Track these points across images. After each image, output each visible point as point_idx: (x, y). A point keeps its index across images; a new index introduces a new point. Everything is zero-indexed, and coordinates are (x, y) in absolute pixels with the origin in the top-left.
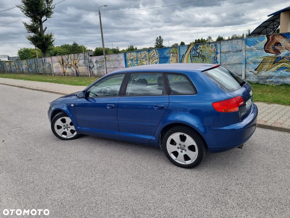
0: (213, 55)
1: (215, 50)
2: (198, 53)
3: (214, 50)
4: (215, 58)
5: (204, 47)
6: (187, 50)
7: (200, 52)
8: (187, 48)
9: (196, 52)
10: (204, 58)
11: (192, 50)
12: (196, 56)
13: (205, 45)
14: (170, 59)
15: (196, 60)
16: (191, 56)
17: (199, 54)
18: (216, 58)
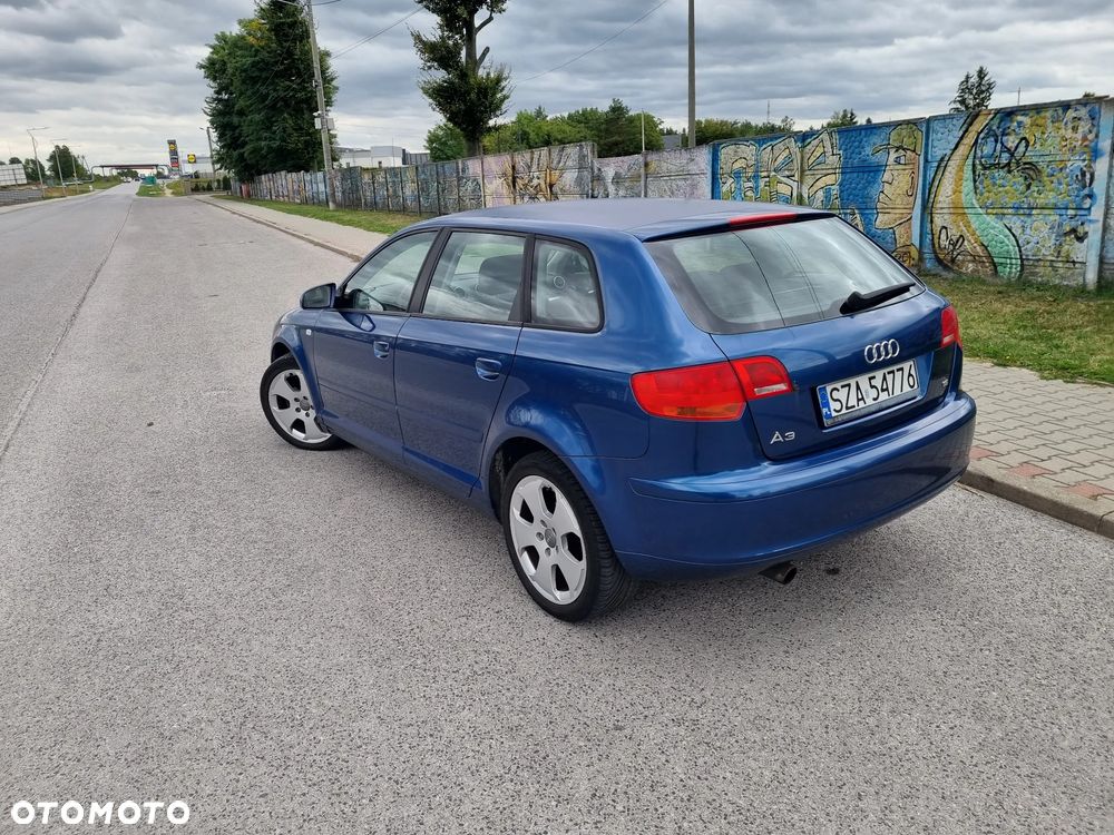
0: (1076, 163)
1: (1090, 137)
2: (1009, 150)
3: (1085, 138)
4: (1083, 174)
5: (1040, 122)
6: (962, 138)
7: (1017, 147)
8: (964, 129)
9: (999, 145)
10: (1031, 173)
11: (982, 135)
12: (997, 166)
13: (1043, 114)
14: (887, 176)
15: (994, 184)
16: (974, 165)
17: (1012, 155)
18: (1088, 176)
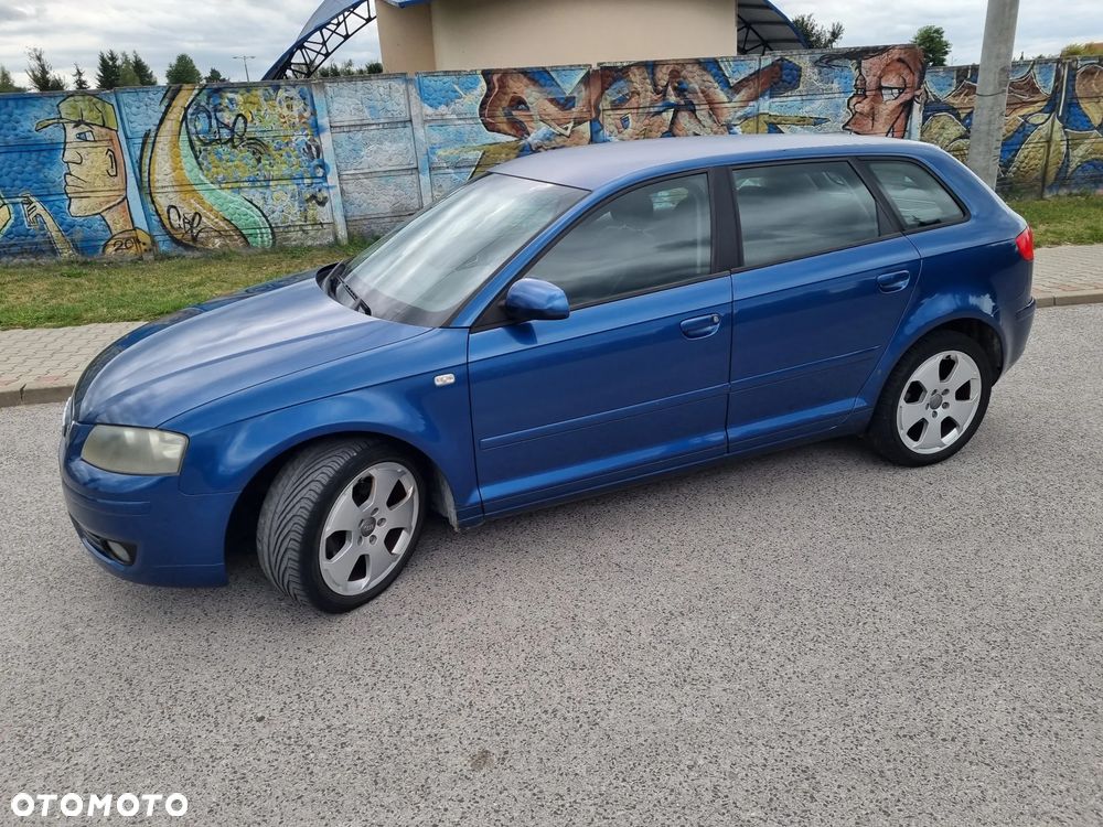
0: (301, 138)
1: (306, 114)
2: (226, 126)
3: (301, 117)
4: (309, 147)
5: (253, 99)
6: (165, 113)
7: (235, 123)
8: (166, 103)
9: (214, 122)
10: (258, 147)
11: (190, 111)
12: (219, 141)
13: (254, 92)
14: (69, 155)
15: (221, 159)
16: (191, 141)
17: (232, 130)
18: (314, 149)
